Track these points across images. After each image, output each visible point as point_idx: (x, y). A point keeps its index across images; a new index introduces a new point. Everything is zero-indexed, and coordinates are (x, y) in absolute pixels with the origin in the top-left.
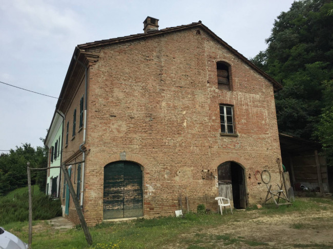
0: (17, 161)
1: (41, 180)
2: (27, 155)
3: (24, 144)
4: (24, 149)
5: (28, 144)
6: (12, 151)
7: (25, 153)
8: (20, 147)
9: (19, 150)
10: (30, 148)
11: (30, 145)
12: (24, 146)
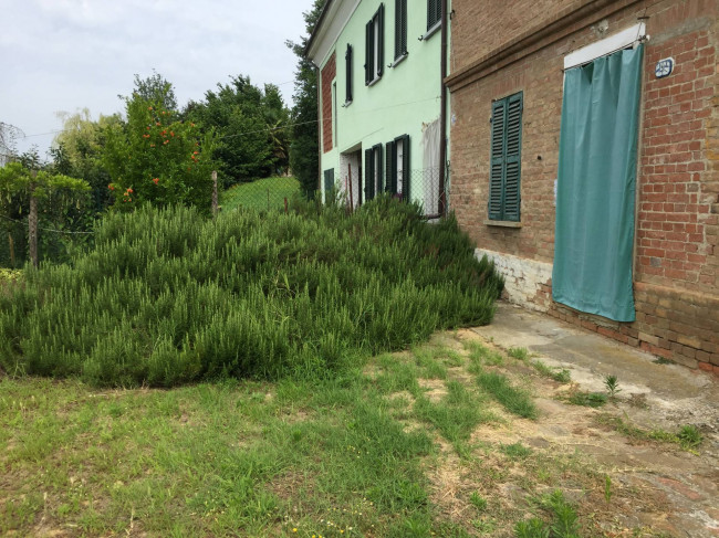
0: (226, 119)
1: (305, 160)
2: (246, 105)
3: (236, 77)
4: (235, 92)
5: (244, 77)
6: (211, 97)
7: (239, 100)
8: (227, 87)
9: (226, 92)
10: (249, 87)
11: (248, 81)
12: (237, 84)
